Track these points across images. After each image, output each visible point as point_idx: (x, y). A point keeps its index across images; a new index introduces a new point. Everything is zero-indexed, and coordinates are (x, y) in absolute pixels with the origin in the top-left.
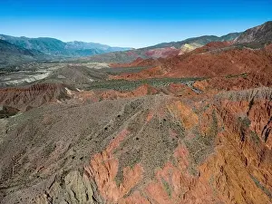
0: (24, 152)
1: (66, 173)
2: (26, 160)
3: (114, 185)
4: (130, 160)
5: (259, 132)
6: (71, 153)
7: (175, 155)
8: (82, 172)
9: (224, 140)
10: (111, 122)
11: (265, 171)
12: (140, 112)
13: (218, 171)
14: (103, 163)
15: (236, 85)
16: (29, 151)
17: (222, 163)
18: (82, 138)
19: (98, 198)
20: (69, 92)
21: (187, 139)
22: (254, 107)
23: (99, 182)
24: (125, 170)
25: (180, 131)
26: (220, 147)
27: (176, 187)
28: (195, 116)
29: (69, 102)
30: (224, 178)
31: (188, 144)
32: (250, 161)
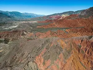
0: (15, 55)
1: (29, 62)
2: (16, 58)
3: (42, 65)
4: (47, 58)
5: (84, 49)
6: (29, 56)
7: (60, 57)
8: (33, 62)
9: (73, 52)
10: (41, 46)
11: (85, 61)
12: (49, 43)
13: (71, 61)
14: (39, 59)
15: (79, 31)
16: (17, 55)
17: (73, 59)
18: (32, 51)
19: (38, 69)
20: (25, 33)
21: (63, 52)
22: (83, 42)
23: (38, 65)
24: (45, 61)
25: (61, 49)
26: (72, 54)
27: (60, 66)
28: (65, 44)
29: (25, 36)
30: (73, 63)
31: (63, 53)
32: (81, 58)
